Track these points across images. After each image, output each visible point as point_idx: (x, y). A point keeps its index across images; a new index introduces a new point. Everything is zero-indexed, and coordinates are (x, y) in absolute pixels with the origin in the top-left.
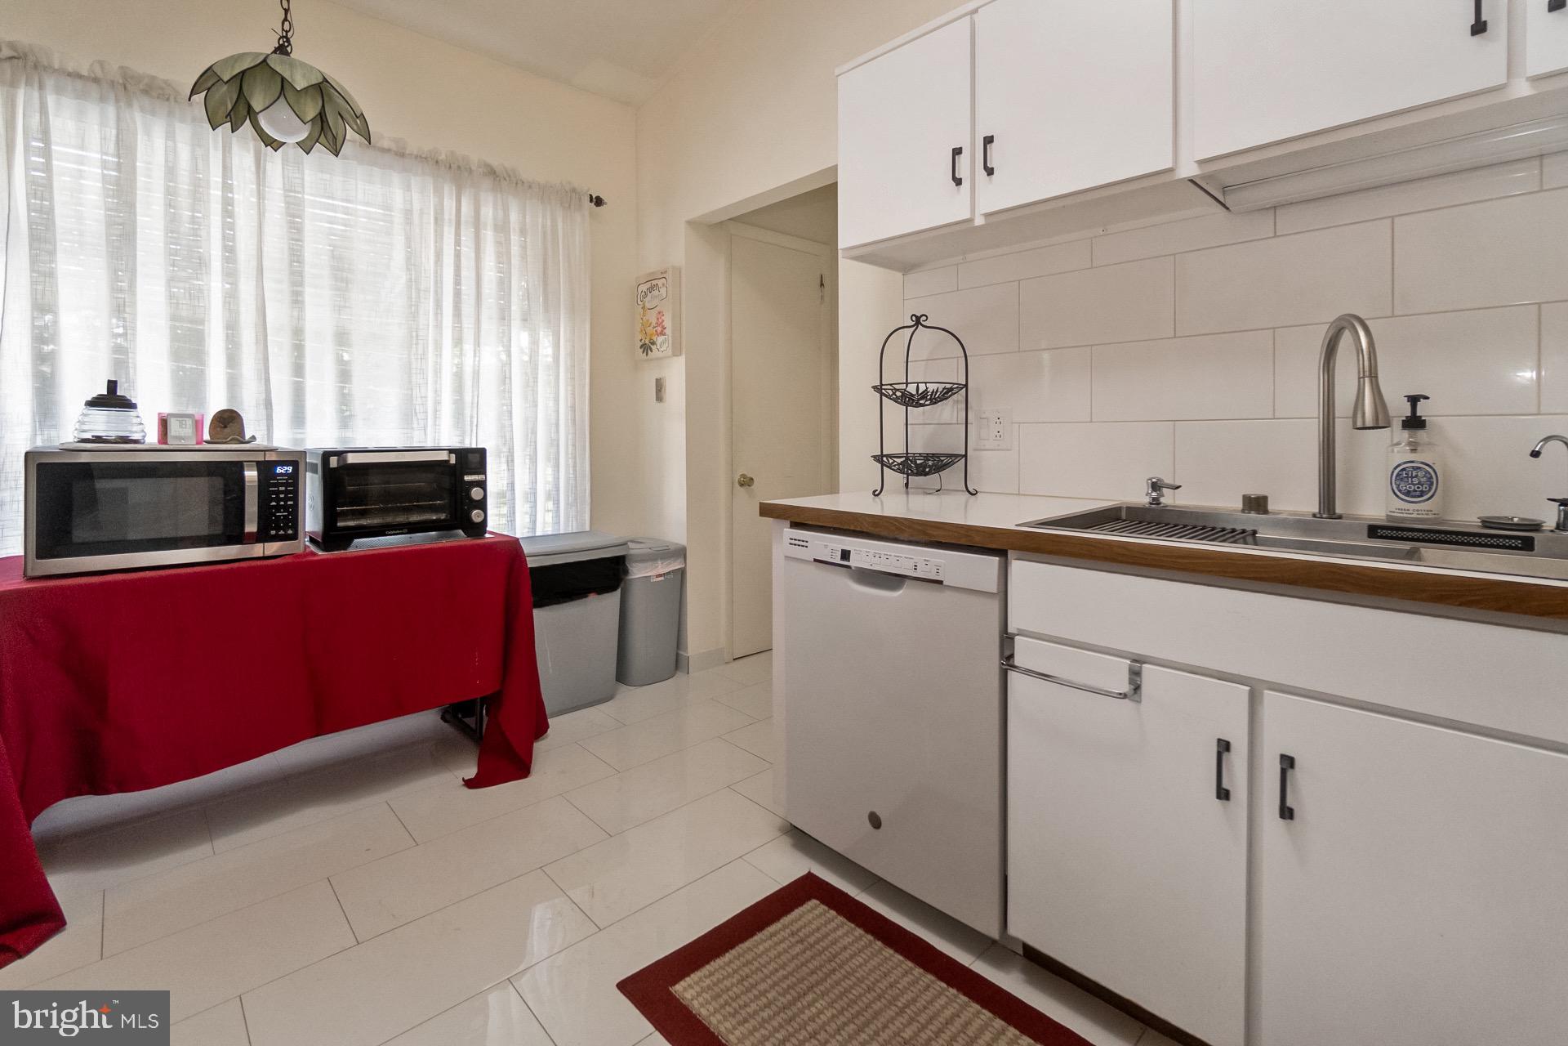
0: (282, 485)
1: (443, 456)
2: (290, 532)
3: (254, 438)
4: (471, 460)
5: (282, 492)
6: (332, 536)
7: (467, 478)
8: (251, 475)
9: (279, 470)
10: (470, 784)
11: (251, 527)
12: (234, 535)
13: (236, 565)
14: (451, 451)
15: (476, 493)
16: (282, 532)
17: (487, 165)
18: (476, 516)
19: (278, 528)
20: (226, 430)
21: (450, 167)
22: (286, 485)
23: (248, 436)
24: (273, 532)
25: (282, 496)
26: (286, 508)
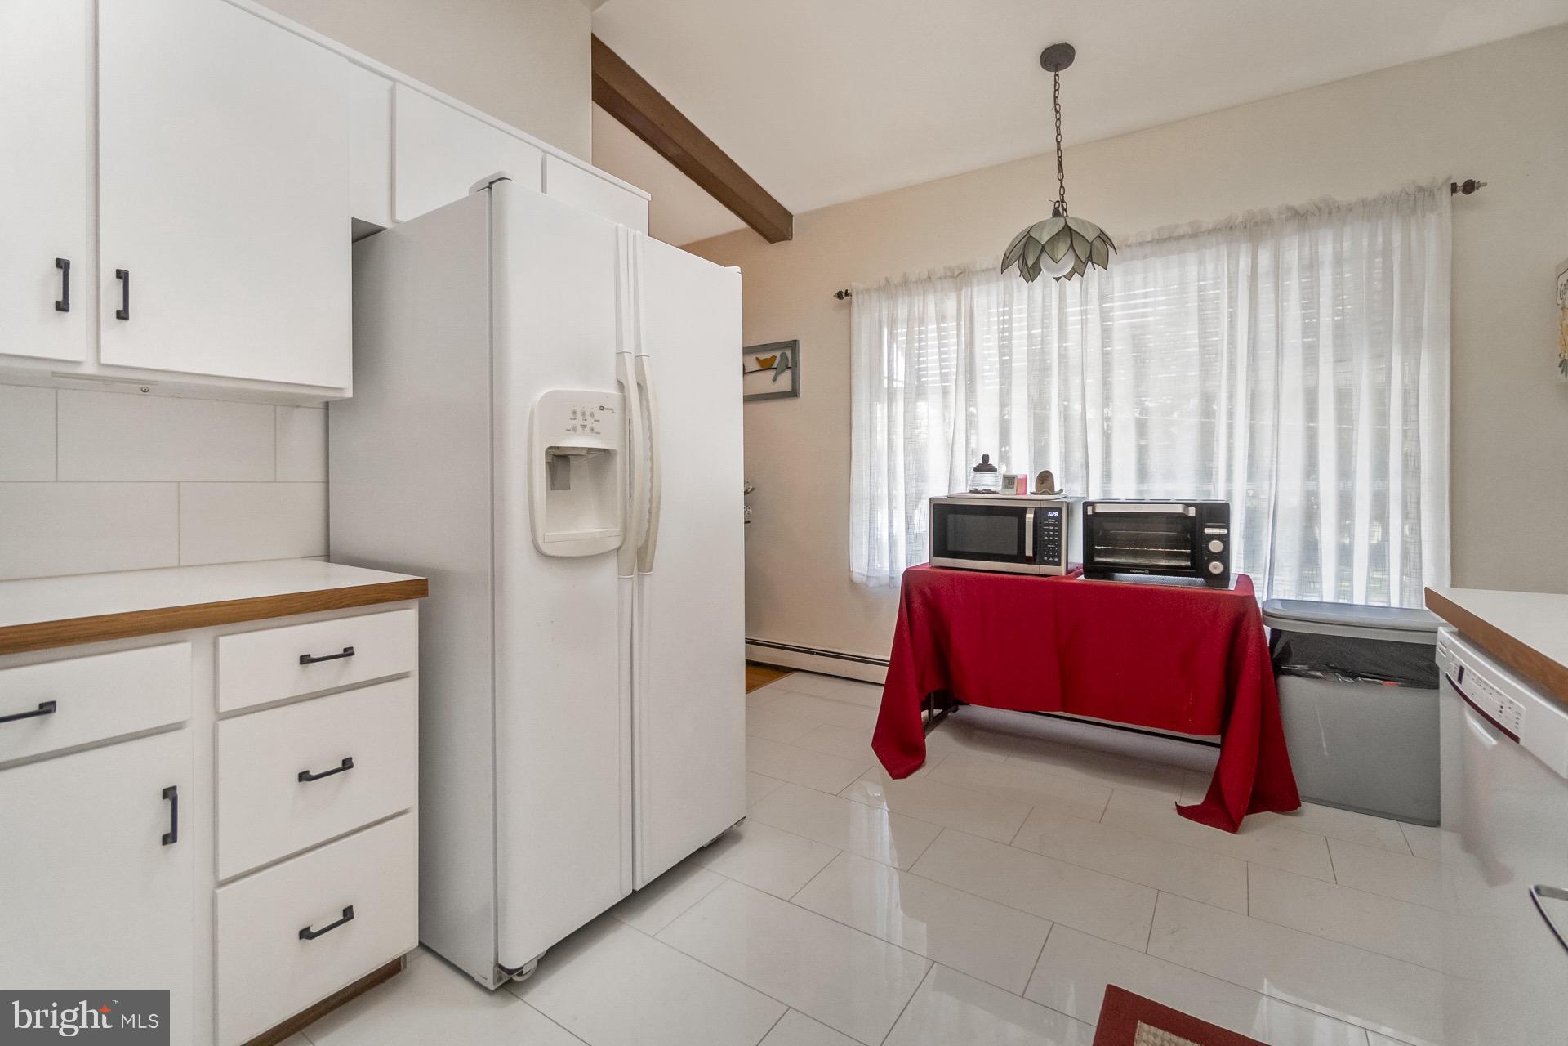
0: (1051, 525)
1: (1179, 509)
2: (1056, 559)
3: (1061, 490)
4: (1218, 513)
5: (1051, 530)
6: (1091, 568)
7: (1207, 531)
8: (1030, 516)
9: (1050, 514)
10: (1183, 811)
11: (1029, 552)
12: (1021, 557)
13: (1024, 577)
14: (1188, 505)
15: (1215, 546)
16: (1051, 559)
17: (1289, 209)
18: (1216, 567)
19: (1049, 556)
20: (1043, 485)
21: (1245, 228)
22: (1054, 525)
23: (1057, 489)
24: (1046, 558)
25: (1051, 533)
26: (1054, 542)
